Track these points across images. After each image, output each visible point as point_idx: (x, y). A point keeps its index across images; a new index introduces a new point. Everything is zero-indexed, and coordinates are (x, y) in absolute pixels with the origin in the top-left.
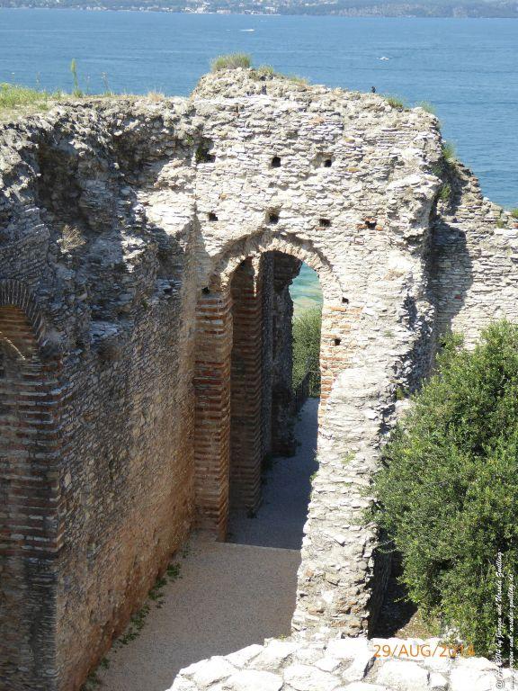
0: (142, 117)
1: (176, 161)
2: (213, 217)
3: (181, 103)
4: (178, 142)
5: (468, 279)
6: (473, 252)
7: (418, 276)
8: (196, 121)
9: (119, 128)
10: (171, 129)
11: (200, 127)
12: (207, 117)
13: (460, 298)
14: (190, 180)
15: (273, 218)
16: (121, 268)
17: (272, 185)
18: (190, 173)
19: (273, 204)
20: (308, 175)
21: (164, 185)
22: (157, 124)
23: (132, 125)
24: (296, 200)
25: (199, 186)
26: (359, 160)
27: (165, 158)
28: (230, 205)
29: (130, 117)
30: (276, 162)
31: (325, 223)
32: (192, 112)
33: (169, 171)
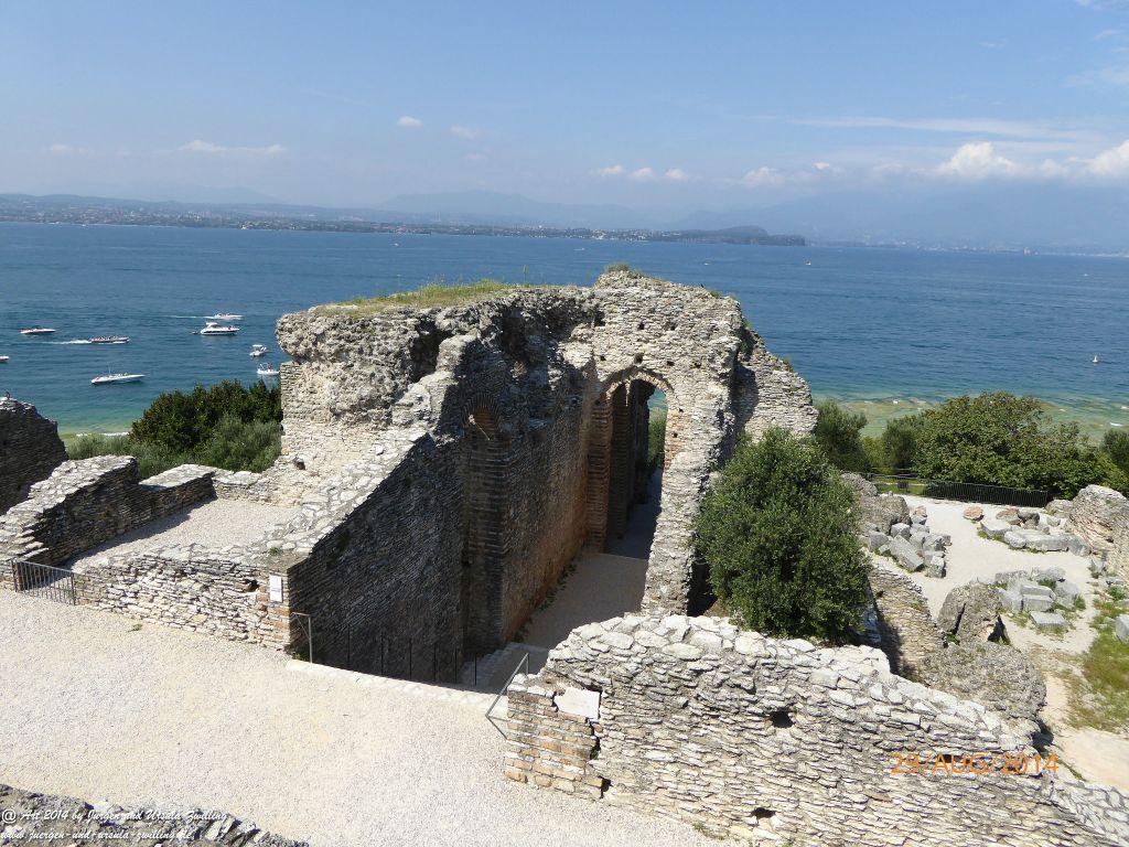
0: (563, 299)
1: (582, 325)
2: (603, 358)
3: (586, 292)
4: (584, 314)
5: (756, 400)
6: (759, 383)
7: (725, 398)
8: (595, 302)
9: (551, 305)
10: (580, 306)
11: (597, 306)
12: (602, 299)
13: (751, 411)
14: (590, 336)
15: (639, 359)
16: (548, 387)
17: (638, 340)
18: (590, 332)
19: (638, 351)
20: (661, 335)
21: (575, 339)
22: (572, 303)
23: (557, 303)
24: (653, 350)
25: (596, 340)
26: (692, 327)
27: (576, 323)
28: (613, 351)
29: (556, 299)
30: (641, 327)
31: (670, 364)
32: (593, 296)
33: (578, 330)
